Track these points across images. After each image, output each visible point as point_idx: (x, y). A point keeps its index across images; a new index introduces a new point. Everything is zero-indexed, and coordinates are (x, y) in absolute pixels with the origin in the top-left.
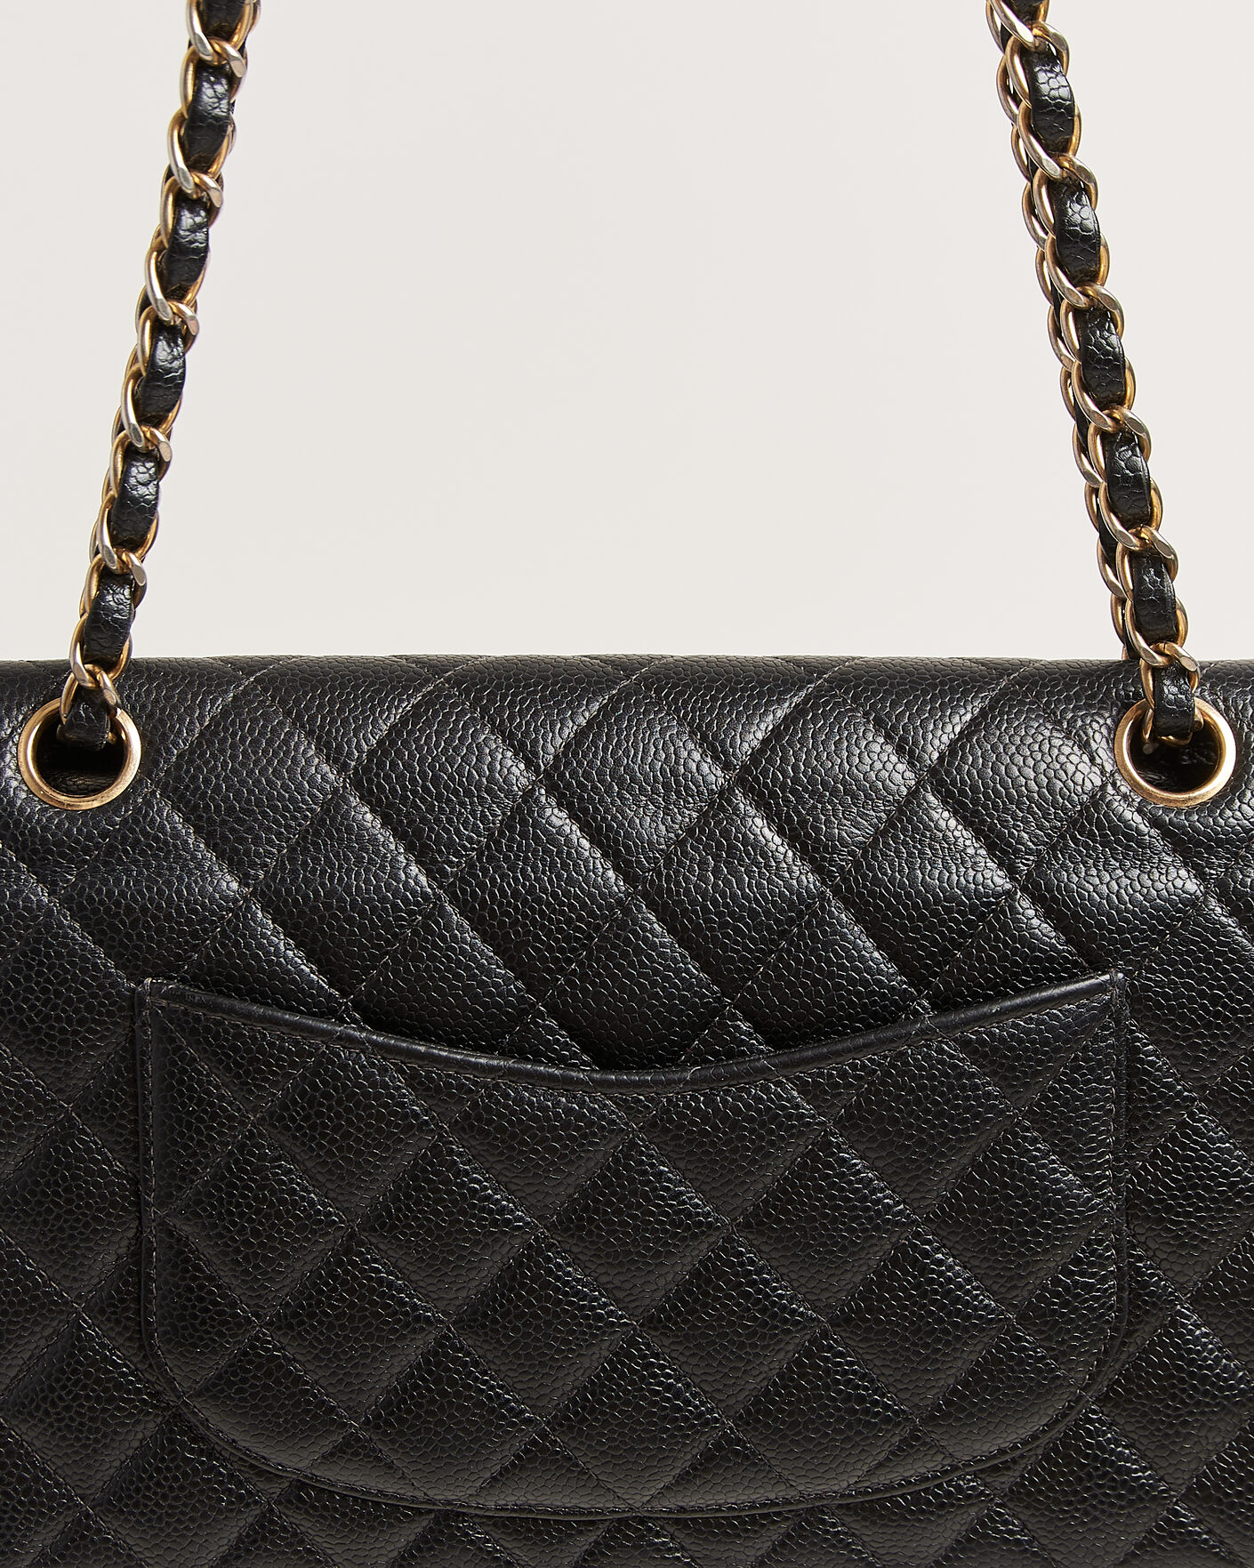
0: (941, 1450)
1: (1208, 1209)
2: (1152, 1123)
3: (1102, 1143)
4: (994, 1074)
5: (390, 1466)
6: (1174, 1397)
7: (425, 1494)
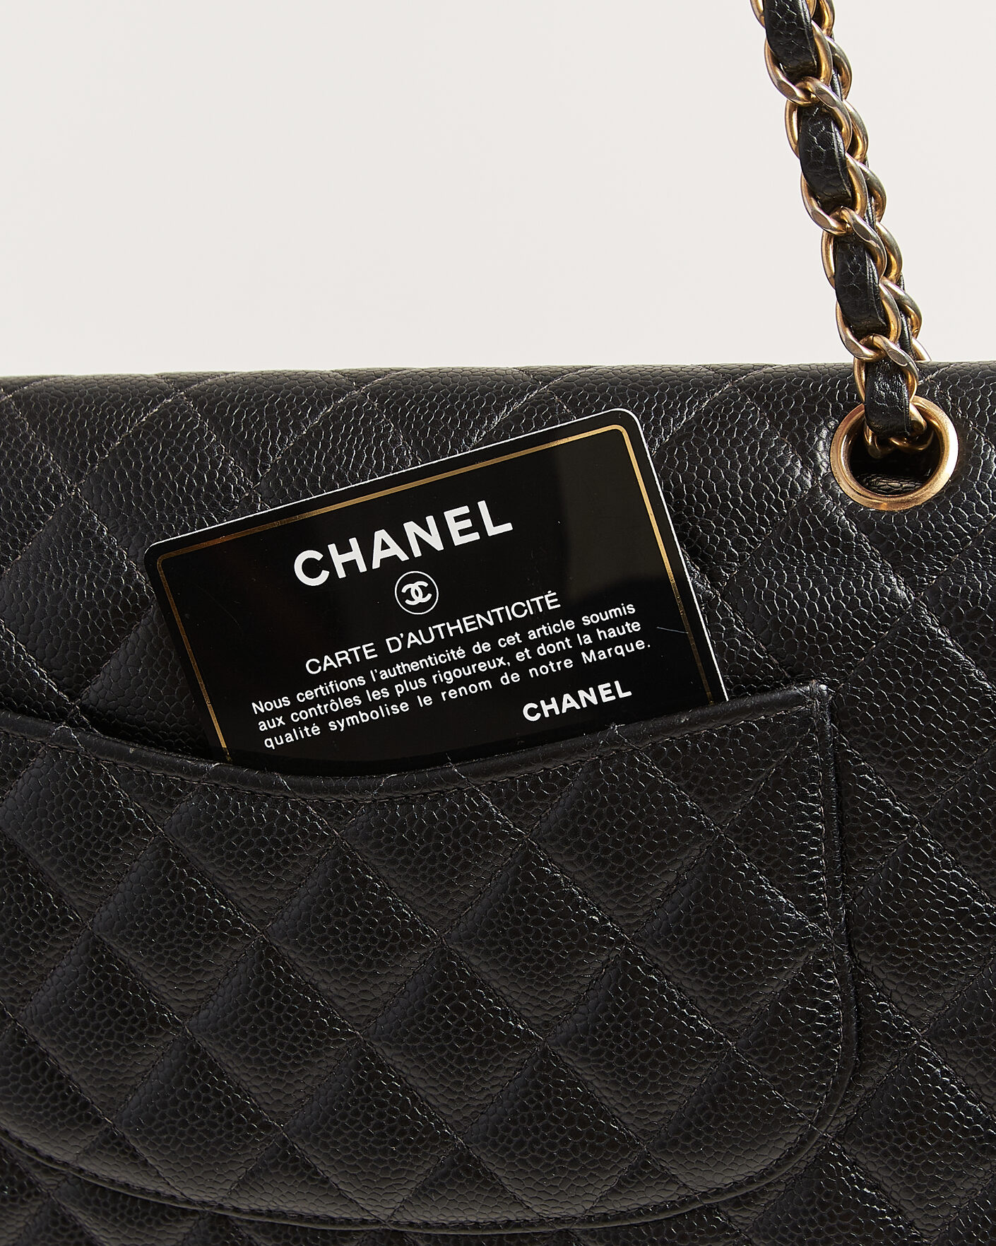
0: (673, 1179)
1: (934, 939)
2: (868, 845)
3: (815, 864)
4: (689, 788)
5: (145, 1163)
6: (912, 1137)
7: (182, 1194)
